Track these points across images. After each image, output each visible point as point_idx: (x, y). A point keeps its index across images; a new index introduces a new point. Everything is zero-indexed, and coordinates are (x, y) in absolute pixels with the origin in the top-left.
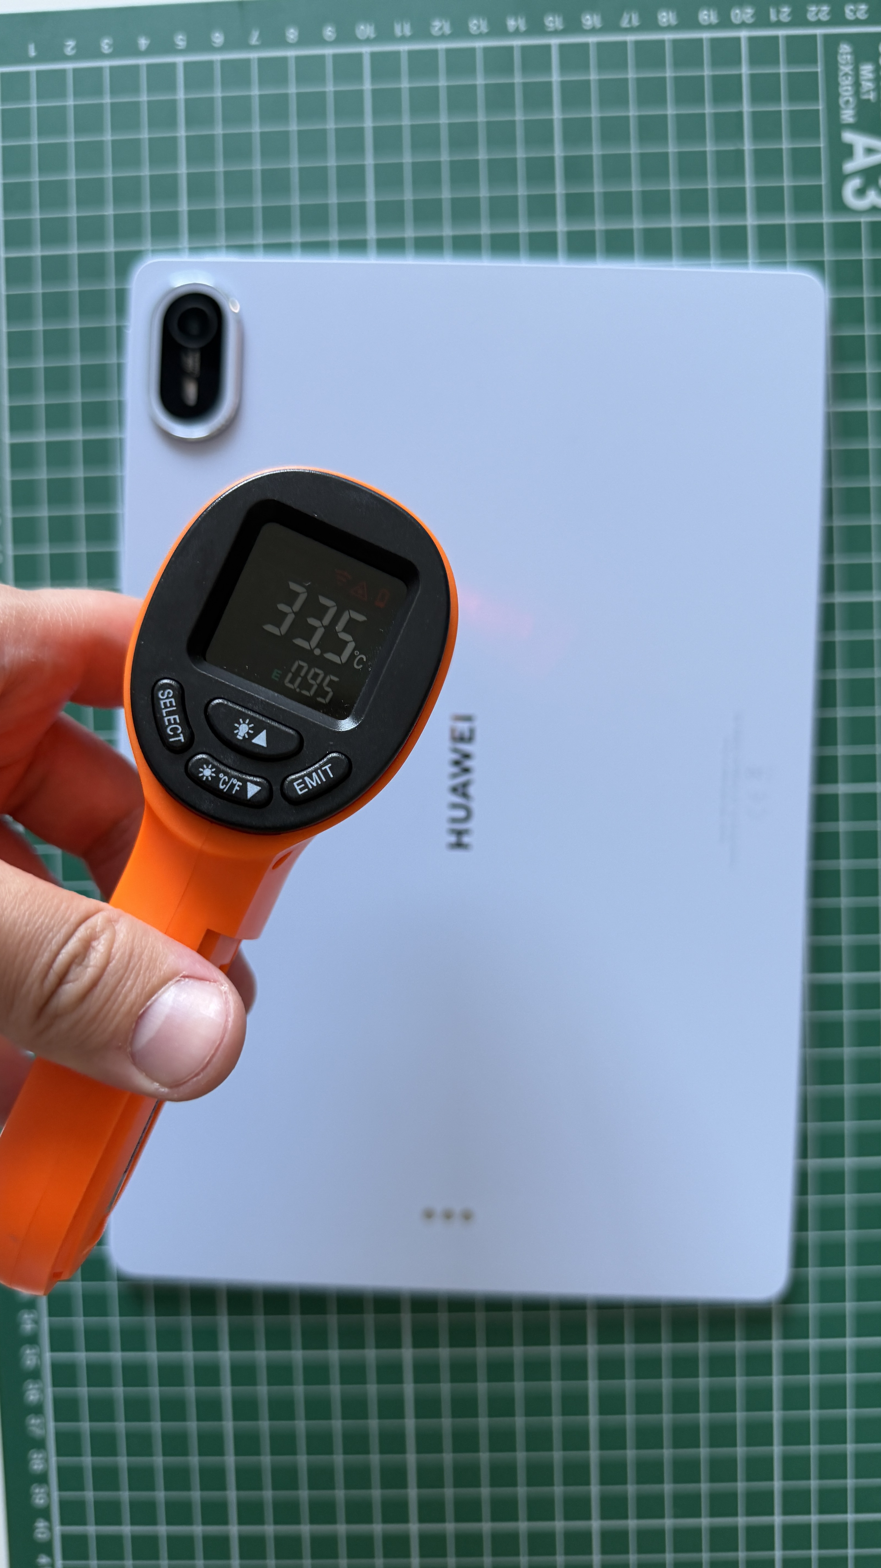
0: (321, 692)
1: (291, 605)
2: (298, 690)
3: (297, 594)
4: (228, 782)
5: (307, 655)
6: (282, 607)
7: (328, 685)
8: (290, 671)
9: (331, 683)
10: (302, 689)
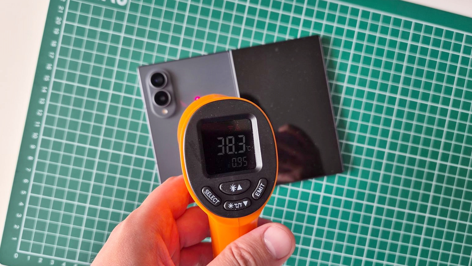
0: (244, 163)
1: (221, 144)
2: (237, 167)
3: (221, 140)
4: (238, 205)
5: (234, 155)
6: (220, 146)
7: (244, 160)
8: (232, 163)
9: (245, 159)
10: (238, 166)
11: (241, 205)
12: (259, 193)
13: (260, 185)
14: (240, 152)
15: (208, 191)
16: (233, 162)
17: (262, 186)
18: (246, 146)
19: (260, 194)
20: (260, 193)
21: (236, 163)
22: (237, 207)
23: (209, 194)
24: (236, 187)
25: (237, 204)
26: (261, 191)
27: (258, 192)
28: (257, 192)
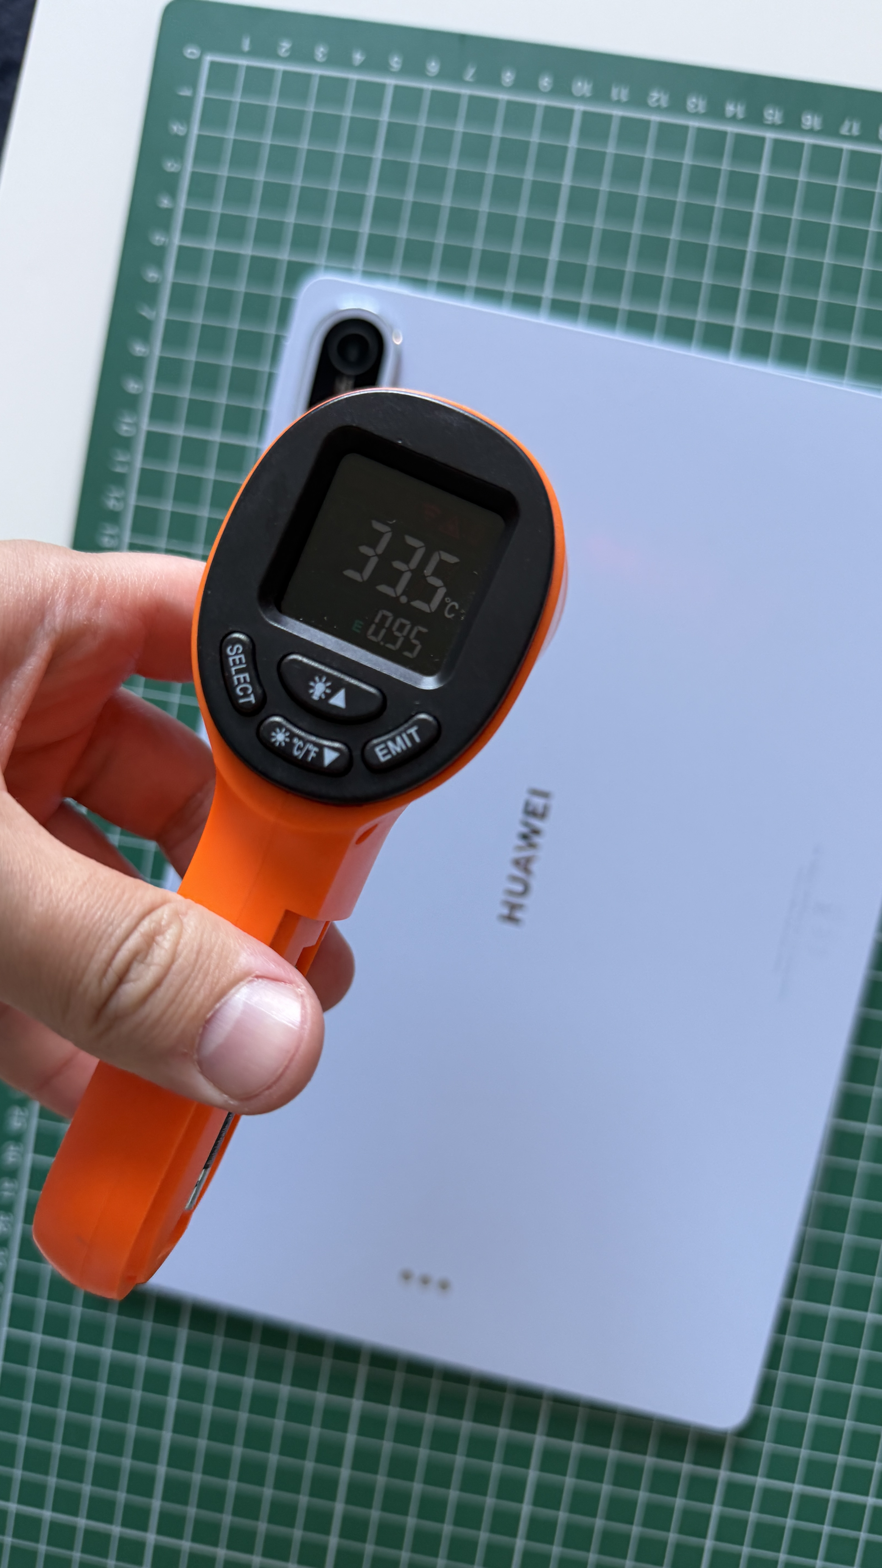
0: (408, 645)
1: (374, 547)
2: (382, 643)
3: (380, 535)
4: (303, 747)
5: (392, 604)
6: (365, 550)
7: (416, 638)
8: (372, 622)
9: (419, 635)
10: (386, 642)
11: (312, 754)
12: (389, 752)
13: (409, 732)
14: (418, 604)
15: (240, 651)
16: (377, 620)
17: (410, 736)
18: (446, 595)
19: (389, 757)
20: (394, 753)
21: (383, 632)
22: (296, 753)
23: (238, 662)
24: (328, 691)
25: (301, 743)
26: (399, 750)
27: (387, 747)
28: (382, 746)
